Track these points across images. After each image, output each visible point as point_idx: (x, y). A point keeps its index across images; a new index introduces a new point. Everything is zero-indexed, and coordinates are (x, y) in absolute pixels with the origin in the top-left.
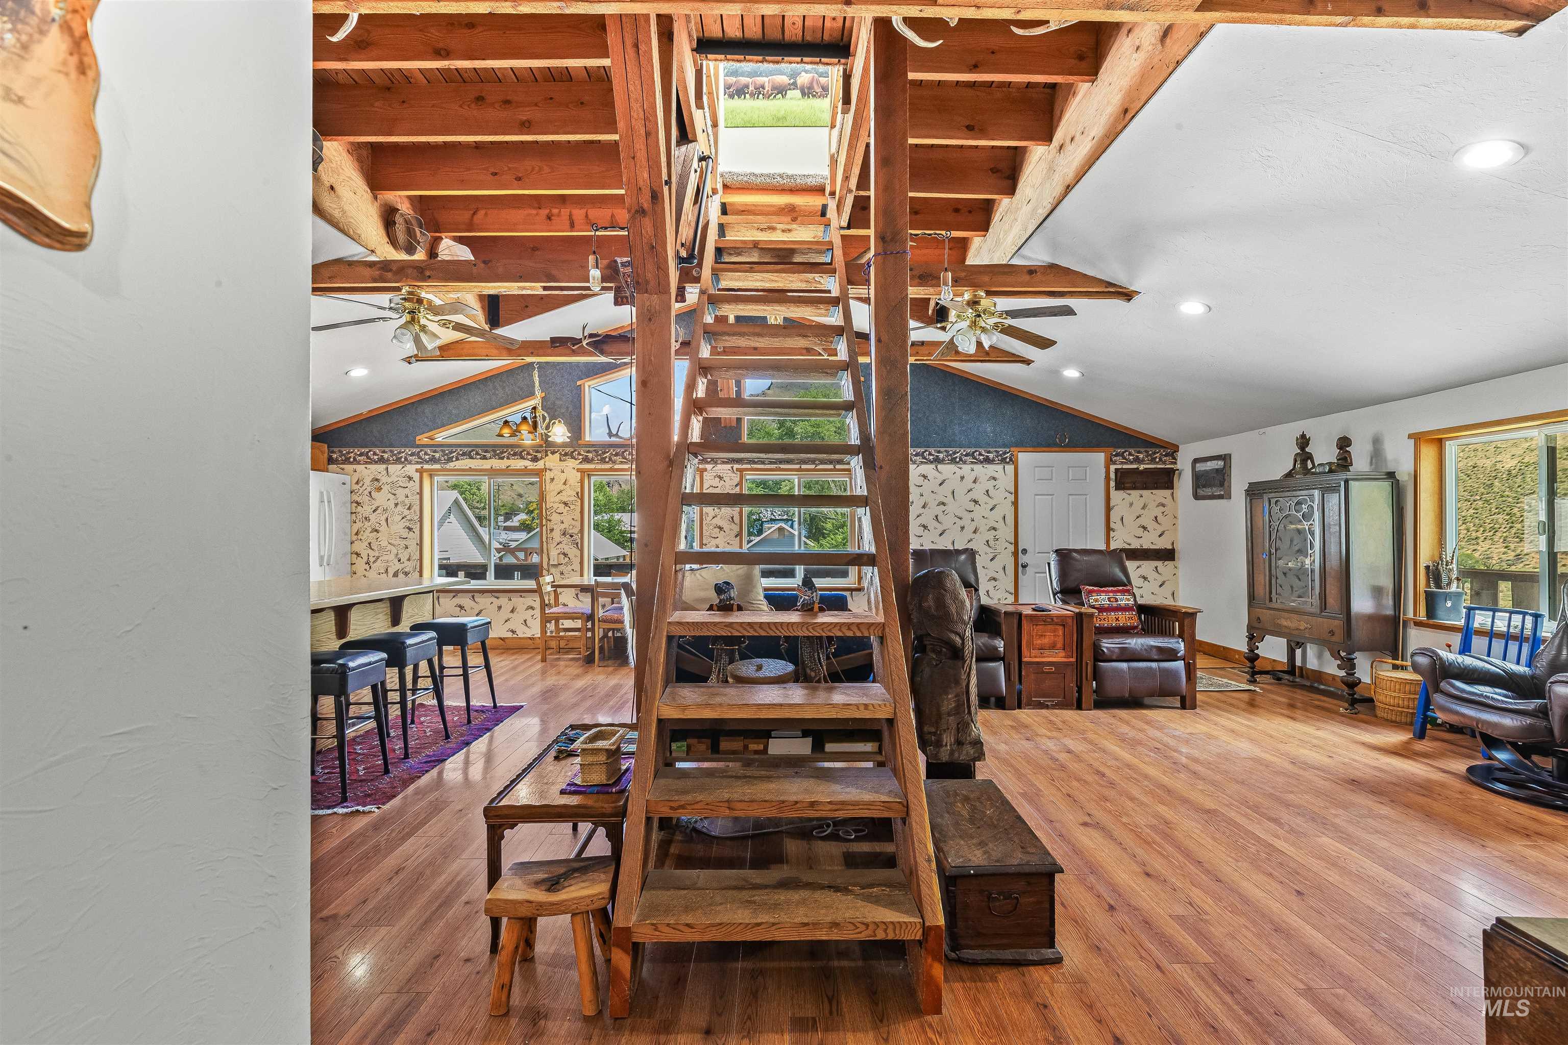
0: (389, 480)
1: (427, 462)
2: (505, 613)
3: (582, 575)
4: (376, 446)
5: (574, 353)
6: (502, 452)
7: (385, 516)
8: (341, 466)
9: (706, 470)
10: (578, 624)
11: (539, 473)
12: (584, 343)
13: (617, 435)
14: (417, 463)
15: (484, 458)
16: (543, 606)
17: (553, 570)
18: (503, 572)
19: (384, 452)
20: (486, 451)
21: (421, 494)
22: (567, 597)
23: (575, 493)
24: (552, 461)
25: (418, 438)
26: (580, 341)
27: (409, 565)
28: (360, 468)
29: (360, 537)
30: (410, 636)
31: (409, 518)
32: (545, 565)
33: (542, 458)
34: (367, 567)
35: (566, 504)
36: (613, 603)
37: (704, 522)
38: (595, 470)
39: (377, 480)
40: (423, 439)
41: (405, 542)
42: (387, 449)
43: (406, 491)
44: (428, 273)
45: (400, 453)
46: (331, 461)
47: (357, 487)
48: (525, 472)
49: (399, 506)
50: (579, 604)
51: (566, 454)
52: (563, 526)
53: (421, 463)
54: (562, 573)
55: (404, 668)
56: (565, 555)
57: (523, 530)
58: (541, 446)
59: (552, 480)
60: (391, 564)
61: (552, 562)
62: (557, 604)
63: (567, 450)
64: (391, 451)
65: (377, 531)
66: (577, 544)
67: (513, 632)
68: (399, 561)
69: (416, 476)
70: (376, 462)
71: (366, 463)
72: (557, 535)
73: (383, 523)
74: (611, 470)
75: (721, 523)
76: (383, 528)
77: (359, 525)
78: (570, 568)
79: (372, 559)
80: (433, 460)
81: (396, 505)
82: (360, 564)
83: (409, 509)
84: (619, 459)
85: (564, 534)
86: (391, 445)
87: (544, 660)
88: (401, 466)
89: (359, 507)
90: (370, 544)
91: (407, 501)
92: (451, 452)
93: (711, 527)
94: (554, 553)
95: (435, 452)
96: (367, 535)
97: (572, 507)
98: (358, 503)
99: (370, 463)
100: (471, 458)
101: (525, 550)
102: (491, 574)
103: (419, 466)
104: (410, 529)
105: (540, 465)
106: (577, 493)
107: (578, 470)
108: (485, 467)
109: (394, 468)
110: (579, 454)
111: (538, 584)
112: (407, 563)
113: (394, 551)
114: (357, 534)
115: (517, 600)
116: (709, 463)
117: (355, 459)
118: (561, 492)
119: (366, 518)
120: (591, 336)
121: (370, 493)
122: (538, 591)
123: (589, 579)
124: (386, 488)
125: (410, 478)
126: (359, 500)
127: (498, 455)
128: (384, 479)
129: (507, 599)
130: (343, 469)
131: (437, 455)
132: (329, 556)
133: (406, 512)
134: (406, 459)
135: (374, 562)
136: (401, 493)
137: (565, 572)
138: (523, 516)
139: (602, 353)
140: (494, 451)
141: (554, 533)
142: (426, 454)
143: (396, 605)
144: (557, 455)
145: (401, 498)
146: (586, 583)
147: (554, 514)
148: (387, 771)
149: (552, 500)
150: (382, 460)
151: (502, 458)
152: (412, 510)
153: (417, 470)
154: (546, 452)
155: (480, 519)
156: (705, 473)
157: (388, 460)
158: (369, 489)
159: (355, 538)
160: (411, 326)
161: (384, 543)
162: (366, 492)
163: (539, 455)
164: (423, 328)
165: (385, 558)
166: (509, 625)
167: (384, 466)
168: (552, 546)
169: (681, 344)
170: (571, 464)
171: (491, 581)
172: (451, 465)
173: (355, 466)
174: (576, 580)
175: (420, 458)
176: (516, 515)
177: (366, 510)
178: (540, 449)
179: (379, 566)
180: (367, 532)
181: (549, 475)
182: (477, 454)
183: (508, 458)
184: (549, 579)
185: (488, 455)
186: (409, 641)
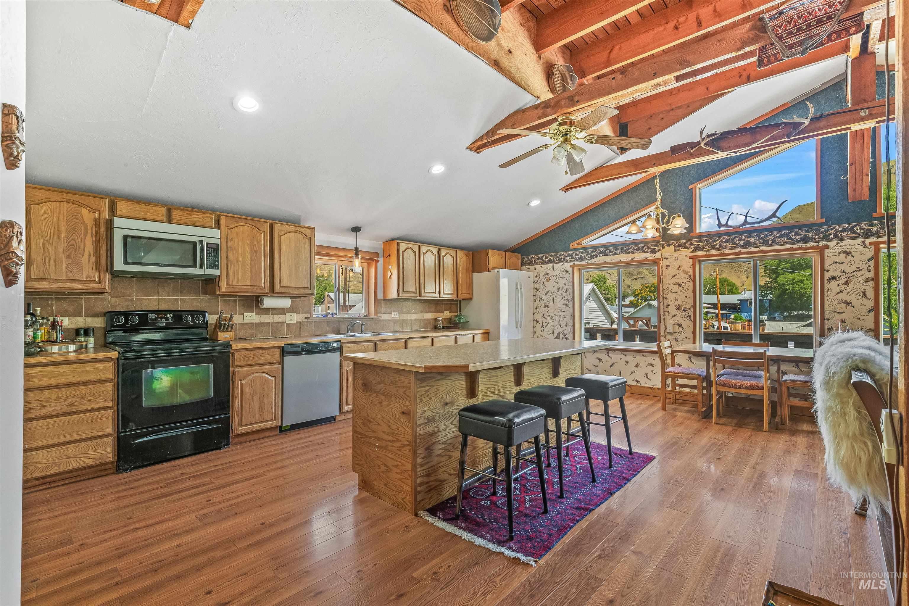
0: (554, 274)
1: (577, 260)
2: (631, 367)
3: (694, 342)
4: (546, 253)
5: (692, 156)
6: (629, 249)
7: (552, 297)
8: (528, 267)
9: (828, 247)
10: (694, 383)
11: (656, 262)
12: (702, 145)
13: (726, 225)
14: (571, 261)
15: (615, 254)
16: (664, 365)
17: (669, 337)
18: (629, 336)
19: (551, 256)
20: (616, 249)
21: (573, 282)
22: (680, 359)
23: (687, 276)
24: (668, 251)
25: (571, 245)
26: (699, 143)
27: (566, 330)
28: (538, 267)
29: (538, 310)
30: (566, 391)
31: (566, 298)
32: (662, 333)
33: (659, 250)
34: (542, 329)
35: (680, 285)
36: (724, 368)
37: (826, 298)
38: (706, 256)
39: (547, 274)
40: (574, 245)
41: (564, 314)
42: (553, 254)
43: (565, 280)
44: (576, 99)
45: (560, 255)
46: (522, 264)
47: (536, 279)
48: (646, 263)
49: (560, 290)
50: (692, 366)
51: (680, 245)
52: (677, 303)
53: (574, 261)
54: (677, 340)
55: (560, 420)
56: (680, 325)
57: (631, 307)
58: (659, 241)
59: (668, 266)
60: (556, 328)
61: (668, 331)
62: (673, 364)
63: (681, 242)
64: (556, 255)
65: (547, 307)
66: (690, 317)
67: (637, 381)
68: (561, 326)
69: (570, 270)
70: (547, 263)
71: (541, 264)
72: (672, 310)
73: (551, 301)
74: (721, 255)
75: (848, 299)
76: (551, 305)
77: (537, 303)
78: (683, 336)
79: (545, 325)
80: (581, 259)
81: (559, 289)
82: (538, 326)
83: (566, 292)
84: (729, 245)
85: (678, 309)
86: (556, 251)
87: (664, 409)
88: (561, 264)
89: (538, 292)
90: (544, 315)
91: (565, 287)
92: (593, 252)
93: (836, 303)
94: (670, 324)
95: (582, 253)
96: (542, 309)
97: (685, 287)
98: (537, 289)
99: (543, 264)
100: (606, 255)
101: (634, 319)
102: (620, 336)
103: (572, 263)
104: (567, 305)
105: (658, 255)
106: (690, 276)
107: (690, 257)
108: (615, 261)
109: (557, 266)
110: (691, 244)
111: (659, 346)
112: (565, 328)
113: (557, 320)
114: (536, 308)
115: (640, 358)
116: (831, 240)
117: (535, 262)
118: (675, 275)
119: (541, 299)
120: (709, 136)
121: (544, 282)
122: (659, 352)
123: (701, 346)
124: (552, 279)
125: (567, 272)
126: (537, 287)
127: (625, 251)
128: (551, 273)
129: (632, 357)
130: (529, 269)
131: (583, 255)
132: (521, 322)
133: (564, 294)
134: (564, 259)
135: (546, 326)
136: (561, 281)
137: (679, 339)
138: (631, 298)
139: (720, 149)
140: (622, 249)
141: (669, 308)
142: (576, 255)
143: (556, 363)
144: (672, 247)
145: (562, 285)
146: (698, 350)
147: (670, 293)
148: (546, 511)
149: (668, 282)
150: (550, 261)
151: (628, 253)
152: (568, 293)
153: (571, 266)
154: (663, 245)
155: (607, 300)
156: (827, 251)
157: (554, 261)
158: (543, 280)
159: (535, 311)
160: (565, 145)
161: (552, 314)
162: (541, 282)
163: (657, 248)
164: (573, 147)
165: (552, 324)
166: (634, 376)
167: (552, 265)
168: (668, 318)
169: (812, 120)
170: (684, 252)
171: (619, 343)
172: (593, 261)
173: (535, 266)
174: (689, 347)
175: (573, 258)
176: (627, 297)
177: (541, 294)
178: (657, 243)
179: (548, 329)
180: (542, 307)
181: (665, 263)
182: (610, 251)
183: (633, 253)
184: (667, 344)
185: (618, 252)
186: (564, 398)
